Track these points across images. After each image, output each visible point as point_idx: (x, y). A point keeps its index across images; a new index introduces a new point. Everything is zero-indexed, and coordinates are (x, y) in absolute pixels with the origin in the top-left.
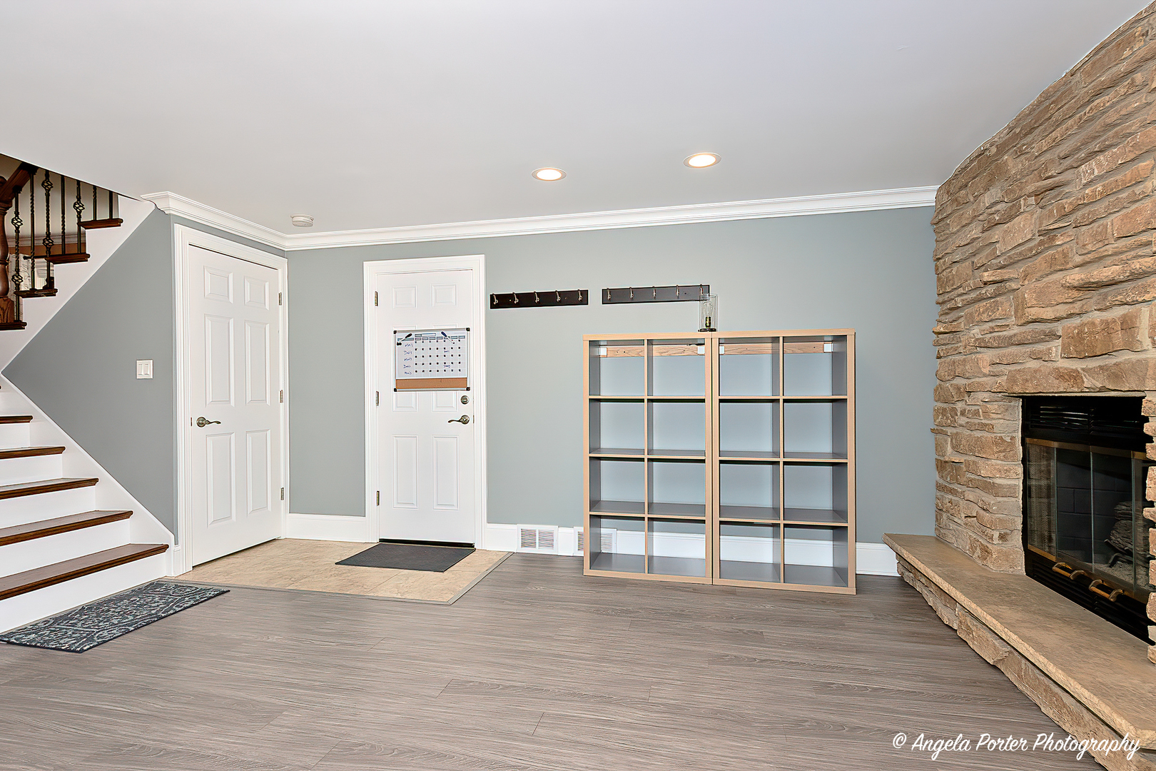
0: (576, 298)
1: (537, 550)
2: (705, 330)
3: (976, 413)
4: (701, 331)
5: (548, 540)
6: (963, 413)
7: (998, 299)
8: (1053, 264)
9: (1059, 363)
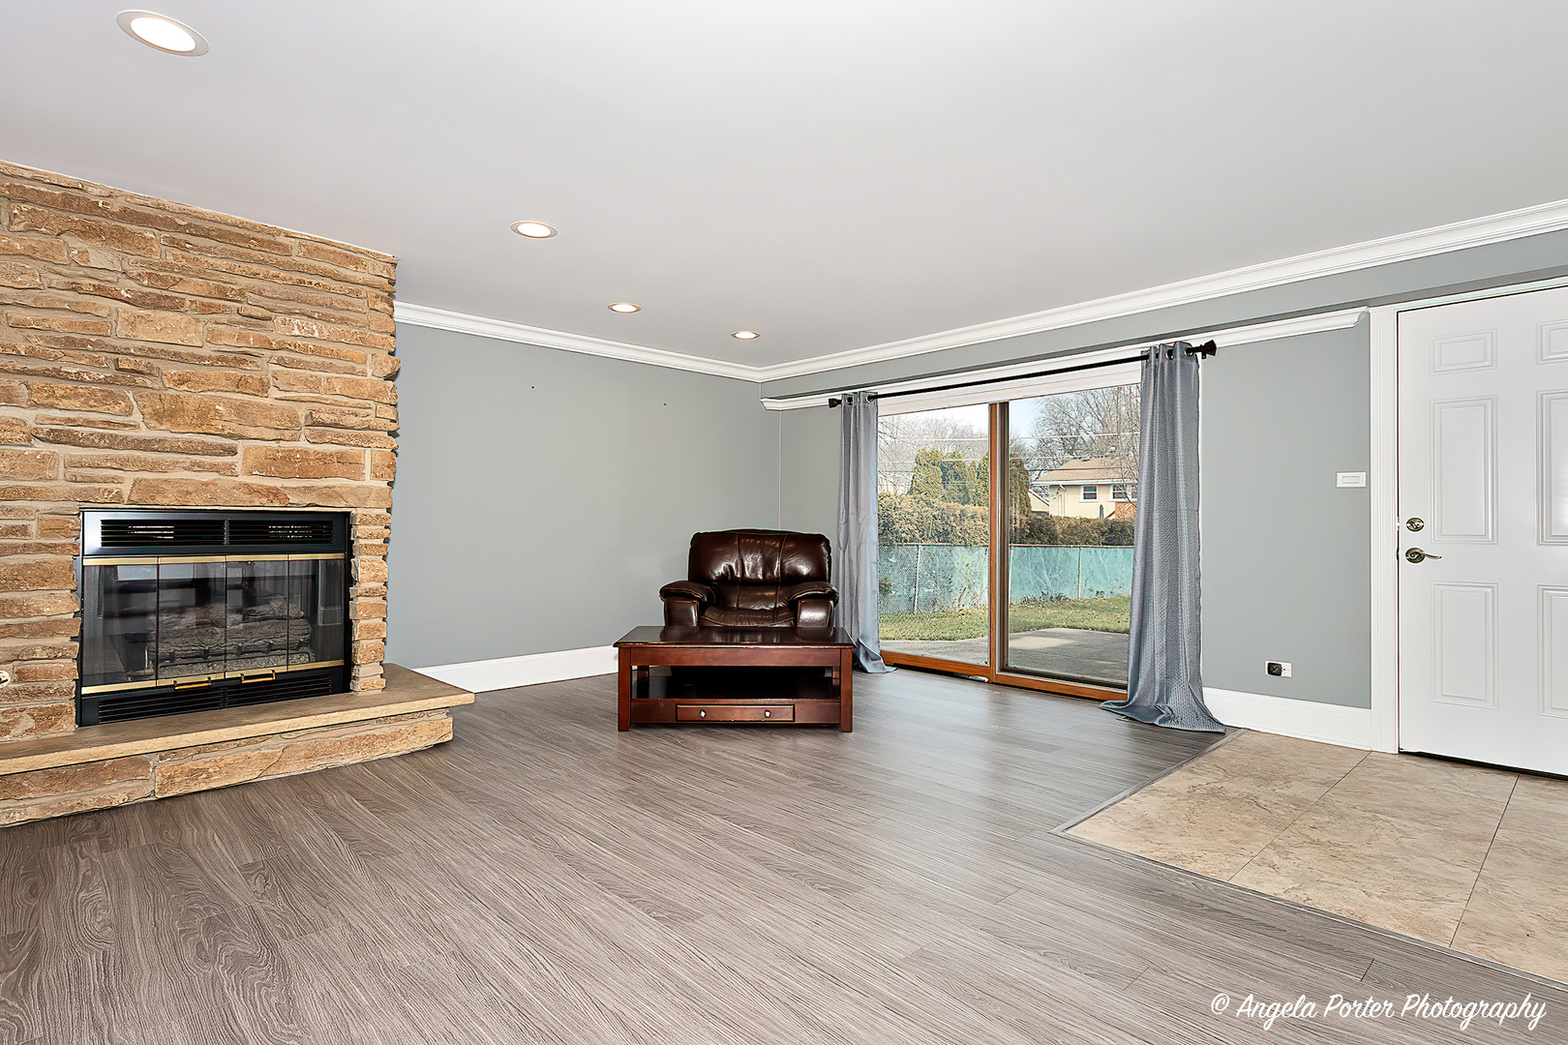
7: (113, 389)
8: (240, 385)
9: (244, 479)
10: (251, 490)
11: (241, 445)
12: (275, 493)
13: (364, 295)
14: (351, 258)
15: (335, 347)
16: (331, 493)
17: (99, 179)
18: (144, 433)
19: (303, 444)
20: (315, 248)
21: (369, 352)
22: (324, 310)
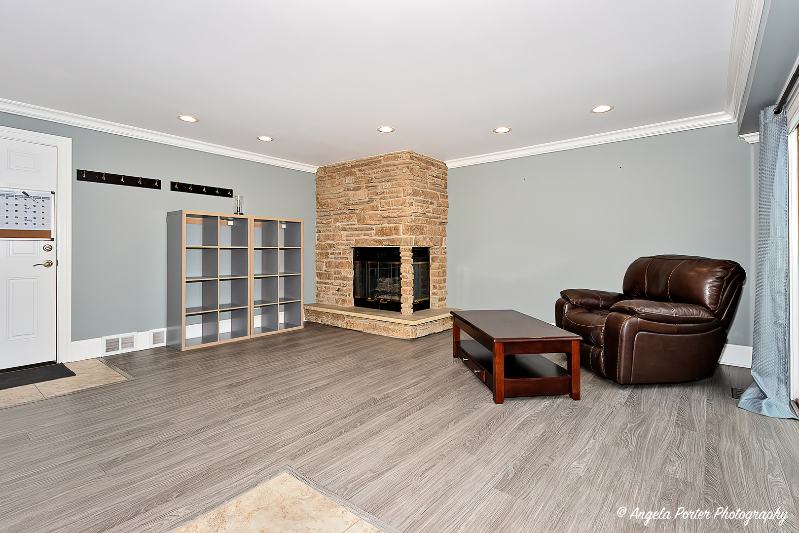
0: (153, 184)
1: (121, 351)
2: (237, 214)
3: (340, 254)
4: (235, 213)
5: (129, 342)
6: (331, 254)
7: (351, 215)
8: (373, 208)
9: (374, 237)
10: (375, 241)
11: (374, 227)
12: (380, 241)
13: (400, 168)
14: (396, 157)
15: (393, 189)
16: (393, 241)
17: (349, 159)
18: (357, 226)
19: (386, 225)
20: (387, 158)
21: (401, 189)
22: (390, 178)
